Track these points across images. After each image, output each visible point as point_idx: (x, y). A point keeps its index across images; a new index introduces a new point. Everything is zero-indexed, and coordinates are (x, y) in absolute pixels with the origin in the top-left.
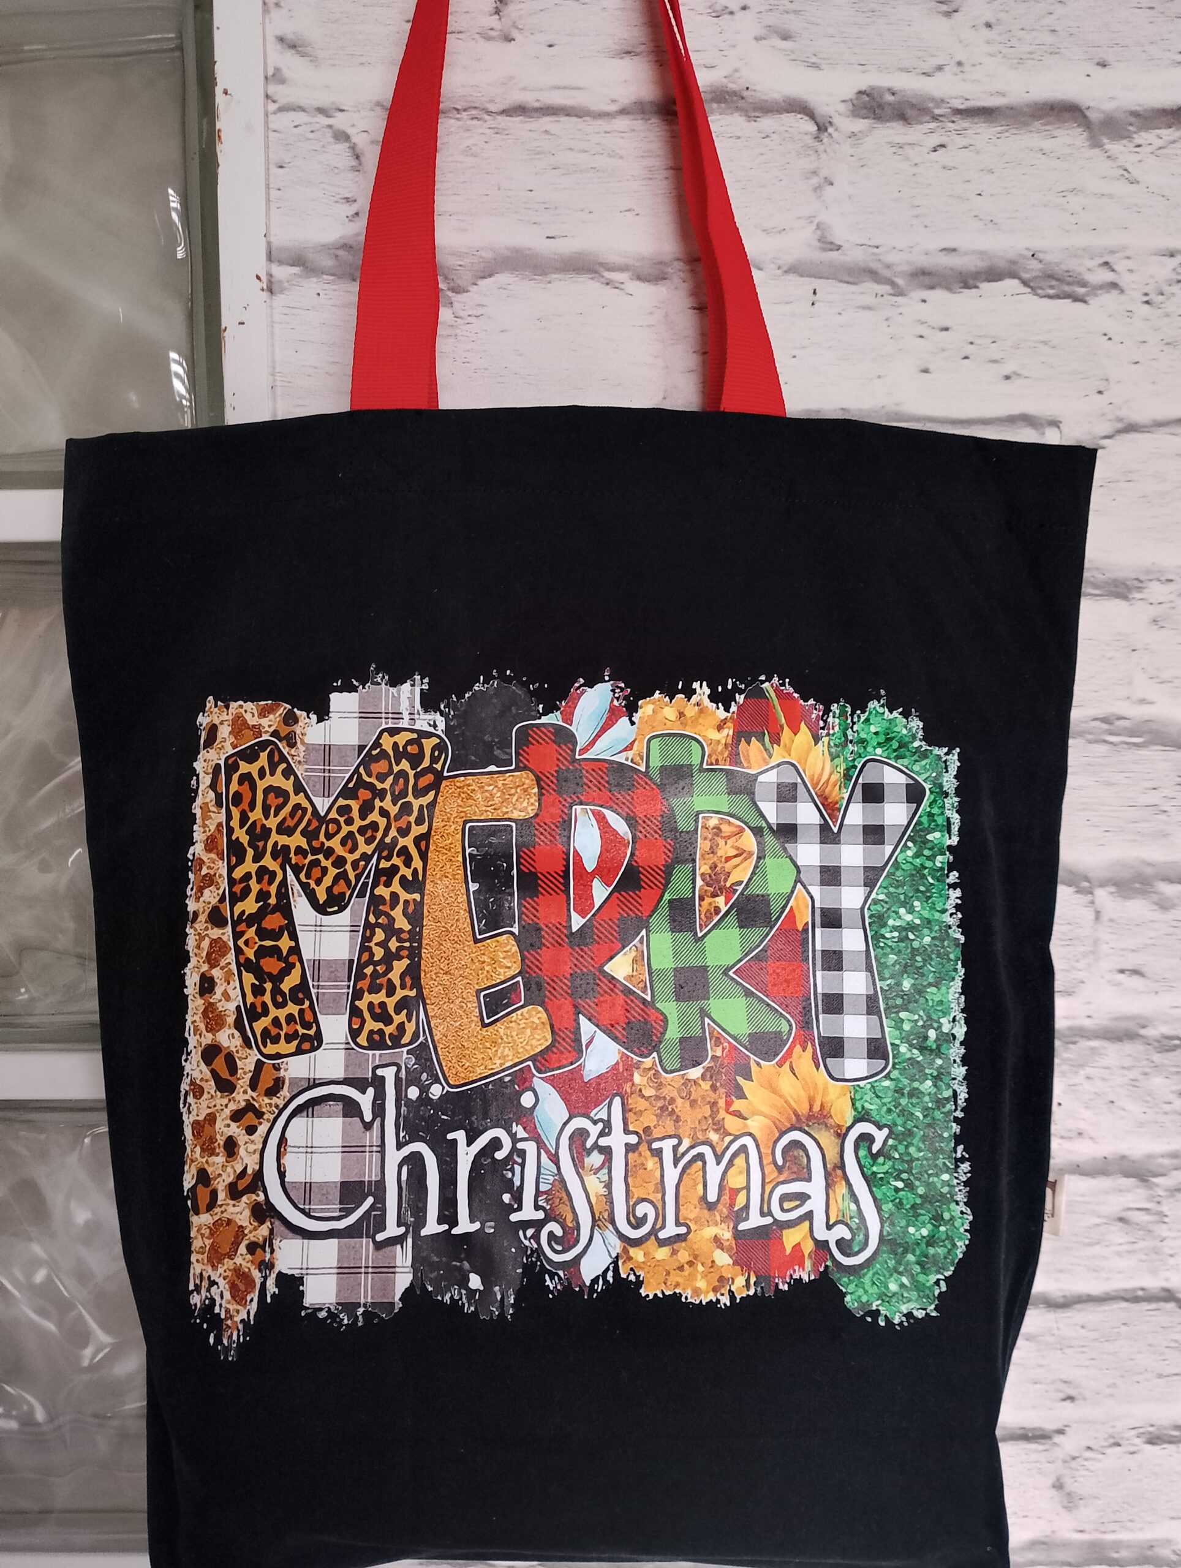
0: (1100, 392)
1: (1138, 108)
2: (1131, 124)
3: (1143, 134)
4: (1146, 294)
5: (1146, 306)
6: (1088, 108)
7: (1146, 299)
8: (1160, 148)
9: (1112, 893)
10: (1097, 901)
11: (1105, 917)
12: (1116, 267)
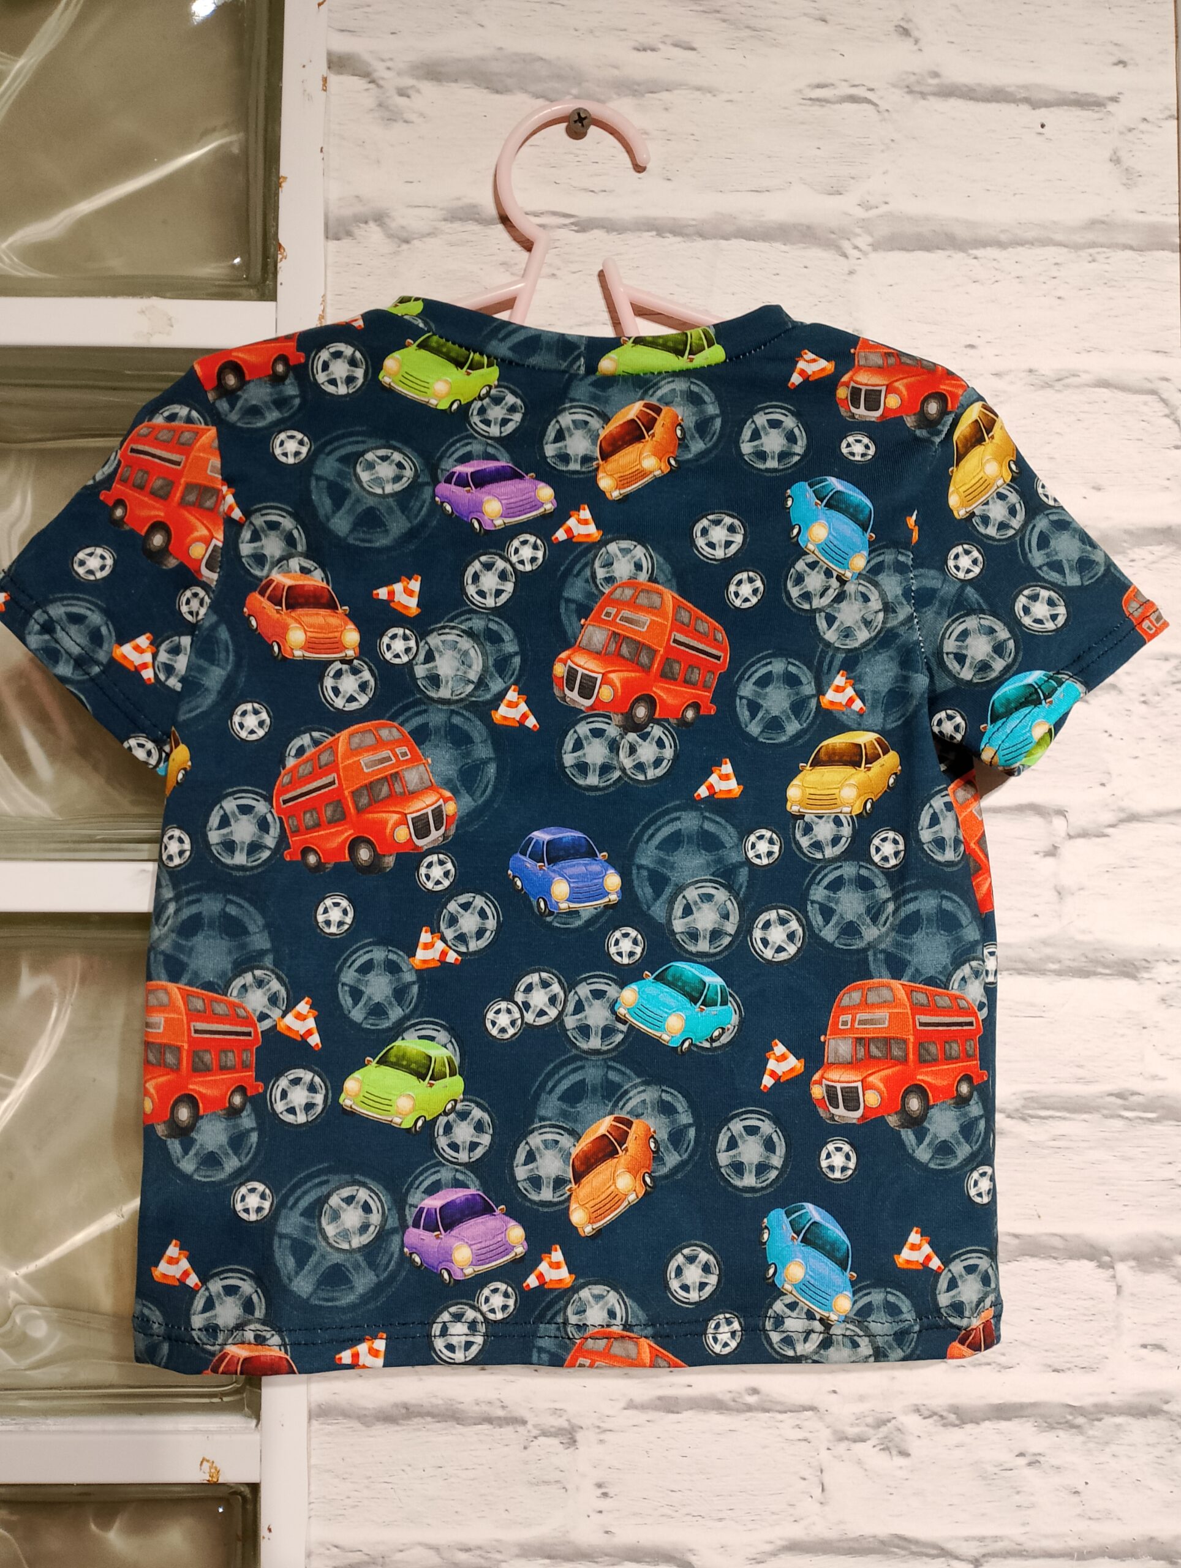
0: (1103, 785)
1: (1131, 527)
2: (1125, 541)
3: (1136, 550)
4: (1143, 695)
5: (1144, 706)
7: (1143, 699)
8: (1153, 562)
9: (1132, 1267)
10: (1118, 1276)
11: (1126, 1291)
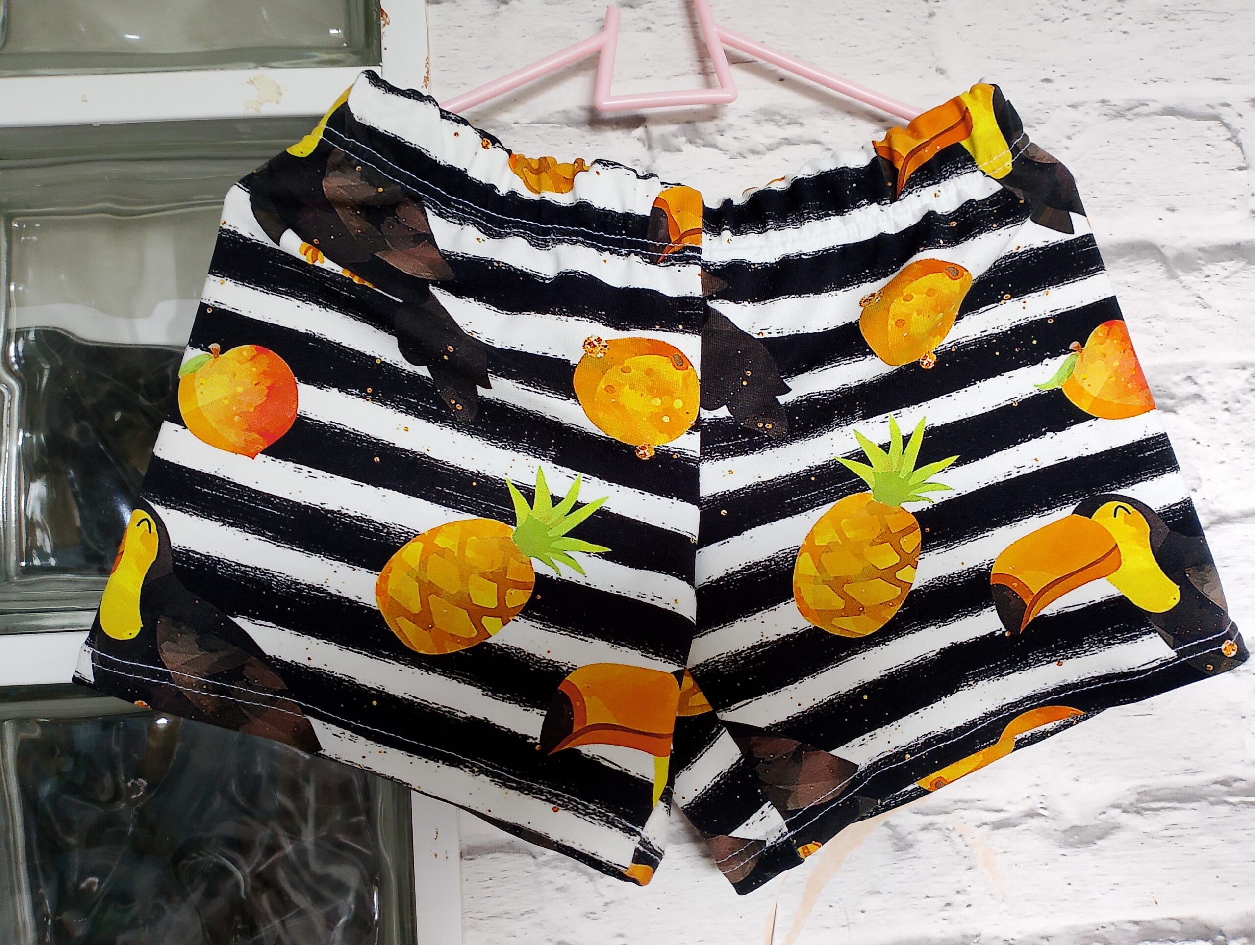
1: (1204, 245)
2: (1200, 259)
3: (1210, 266)
4: (1226, 403)
5: (1226, 413)
6: (1163, 246)
7: (1225, 406)
8: (1226, 278)
12: (1198, 381)
